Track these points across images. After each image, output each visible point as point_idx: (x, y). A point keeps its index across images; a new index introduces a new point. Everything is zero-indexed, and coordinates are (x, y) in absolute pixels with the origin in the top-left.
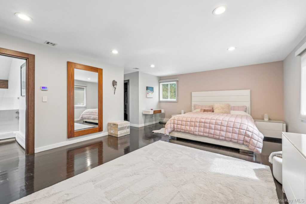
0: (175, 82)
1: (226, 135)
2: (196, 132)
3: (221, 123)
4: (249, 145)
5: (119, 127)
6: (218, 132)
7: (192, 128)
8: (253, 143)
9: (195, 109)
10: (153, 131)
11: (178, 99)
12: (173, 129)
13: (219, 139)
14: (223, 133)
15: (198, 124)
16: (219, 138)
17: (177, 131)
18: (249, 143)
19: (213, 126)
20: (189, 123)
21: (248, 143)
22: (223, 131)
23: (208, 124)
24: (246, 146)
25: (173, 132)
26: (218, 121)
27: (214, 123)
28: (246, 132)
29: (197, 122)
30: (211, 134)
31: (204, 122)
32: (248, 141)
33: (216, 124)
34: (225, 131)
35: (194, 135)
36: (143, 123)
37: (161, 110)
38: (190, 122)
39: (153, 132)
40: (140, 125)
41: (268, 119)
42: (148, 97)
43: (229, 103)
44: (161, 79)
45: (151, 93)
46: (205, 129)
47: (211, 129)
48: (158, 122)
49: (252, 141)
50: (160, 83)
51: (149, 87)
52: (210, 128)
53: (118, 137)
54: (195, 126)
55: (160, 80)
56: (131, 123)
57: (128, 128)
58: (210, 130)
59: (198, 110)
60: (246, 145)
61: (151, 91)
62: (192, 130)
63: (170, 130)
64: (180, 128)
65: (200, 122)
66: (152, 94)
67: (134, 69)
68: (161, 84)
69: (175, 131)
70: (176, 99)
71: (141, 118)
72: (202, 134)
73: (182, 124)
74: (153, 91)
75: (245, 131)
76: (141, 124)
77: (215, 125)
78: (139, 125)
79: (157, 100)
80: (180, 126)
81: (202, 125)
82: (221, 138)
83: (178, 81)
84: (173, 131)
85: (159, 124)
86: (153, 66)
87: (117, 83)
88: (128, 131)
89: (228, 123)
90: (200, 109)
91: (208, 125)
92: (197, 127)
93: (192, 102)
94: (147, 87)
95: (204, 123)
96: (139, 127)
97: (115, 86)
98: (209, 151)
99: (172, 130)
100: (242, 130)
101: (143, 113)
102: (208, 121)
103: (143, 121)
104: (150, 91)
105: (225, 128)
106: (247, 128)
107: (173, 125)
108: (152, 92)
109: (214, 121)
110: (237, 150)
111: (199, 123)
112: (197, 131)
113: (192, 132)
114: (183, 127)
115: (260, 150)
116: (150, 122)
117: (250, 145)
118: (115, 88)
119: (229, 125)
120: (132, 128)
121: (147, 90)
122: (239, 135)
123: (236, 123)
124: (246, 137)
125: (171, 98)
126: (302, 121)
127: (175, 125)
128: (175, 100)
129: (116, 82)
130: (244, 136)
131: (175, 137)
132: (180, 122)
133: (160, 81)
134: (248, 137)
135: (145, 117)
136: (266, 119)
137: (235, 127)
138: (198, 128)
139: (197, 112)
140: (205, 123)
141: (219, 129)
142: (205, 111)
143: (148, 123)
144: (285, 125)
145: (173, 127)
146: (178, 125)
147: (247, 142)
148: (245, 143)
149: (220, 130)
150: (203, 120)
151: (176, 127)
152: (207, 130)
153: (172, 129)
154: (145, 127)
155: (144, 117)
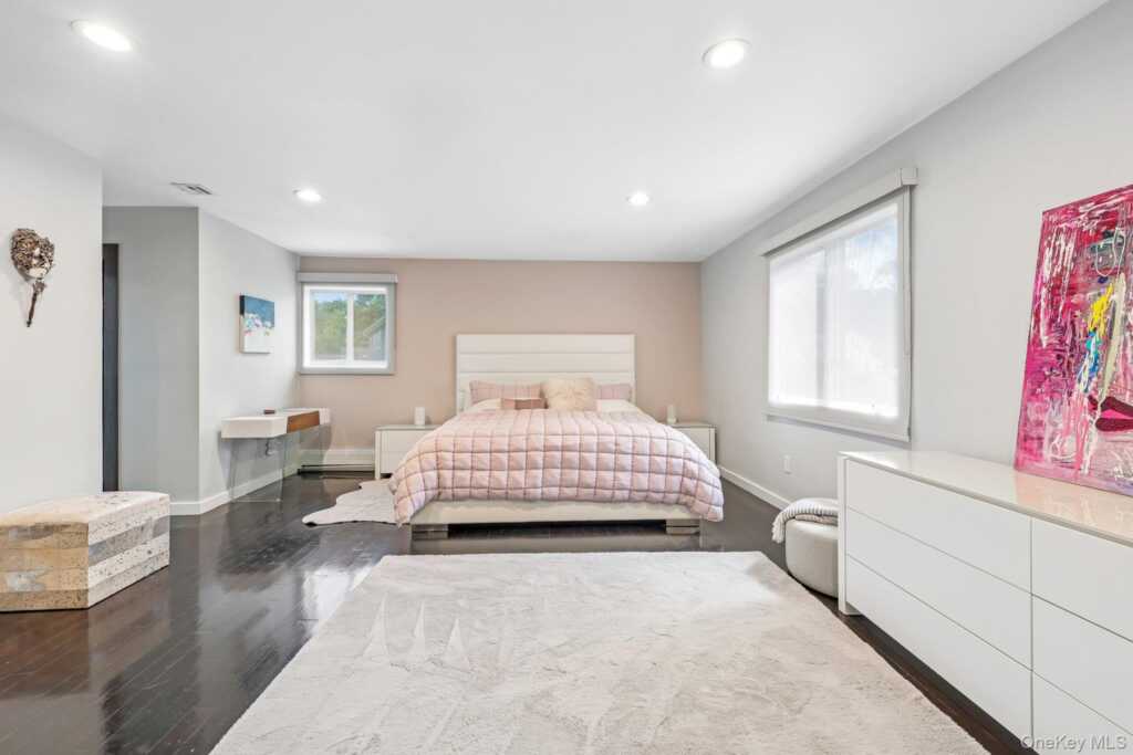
0: (382, 290)
1: (632, 481)
2: (536, 487)
3: (616, 444)
4: (694, 502)
5: (93, 540)
6: (608, 476)
7: (520, 476)
8: (706, 494)
9: (475, 403)
10: (306, 520)
11: (394, 363)
12: (436, 492)
13: (611, 501)
14: (625, 478)
15: (539, 457)
16: (613, 496)
17: (455, 498)
18: (694, 496)
19: (591, 458)
20: (504, 457)
21: (691, 495)
22: (623, 469)
23: (577, 454)
24: (684, 508)
25: (435, 506)
26: (607, 439)
27: (595, 448)
28: (684, 464)
29: (537, 450)
30: (588, 487)
31: (563, 447)
32: (692, 490)
33: (602, 449)
34: (630, 468)
35: (528, 500)
36: (224, 486)
37: (316, 416)
38: (509, 452)
39: (311, 524)
40: (206, 500)
41: (675, 420)
42: (246, 350)
43: (591, 375)
44: (307, 267)
45: (262, 330)
46: (566, 471)
47: (588, 467)
48: (293, 468)
49: (702, 487)
50: (303, 283)
51: (250, 298)
52: (583, 466)
53: (89, 605)
54: (531, 466)
55: (301, 271)
56: (173, 497)
57: (156, 534)
58: (584, 472)
59: (493, 404)
60: (685, 504)
61: (263, 320)
62: (518, 482)
63: (420, 497)
64: (467, 483)
65: (546, 449)
66: (267, 333)
67: (175, 191)
68: (307, 288)
69: (446, 500)
70: (390, 364)
71: (211, 464)
72: (555, 491)
73: (457, 464)
74: (273, 323)
75: (681, 460)
76: (211, 495)
77: (598, 452)
78: (201, 502)
79: (288, 364)
80: (466, 474)
81: (553, 457)
82: (618, 494)
83: (395, 284)
84: (437, 499)
85: (299, 478)
86: (309, 195)
87: (56, 250)
88: (154, 552)
89: (634, 441)
90: (499, 400)
91: (574, 456)
92: (536, 468)
93: (459, 376)
94: (242, 298)
95: (562, 451)
96: (202, 511)
97: (34, 272)
98: (596, 551)
99: (430, 497)
100: (674, 460)
101: (224, 435)
102: (574, 441)
103: (221, 476)
104: (259, 323)
105: (627, 460)
106: (686, 451)
107: (433, 474)
108: (269, 324)
109: (594, 440)
110: (658, 526)
111: (542, 453)
112: (539, 483)
113: (520, 493)
114: (483, 477)
115: (720, 510)
116: (255, 475)
117: (697, 502)
118: (40, 286)
119: (639, 448)
120: (180, 526)
121: (242, 312)
122: (669, 477)
123: (655, 440)
124: (685, 479)
125: (357, 357)
126: (770, 418)
127: (447, 474)
128: (382, 365)
129: (48, 247)
130: (680, 477)
131: (441, 526)
132: (466, 458)
133: (306, 277)
134: (692, 477)
135: (233, 454)
136: (672, 420)
137: (655, 452)
138: (539, 473)
139: (490, 413)
140: (564, 449)
141: (612, 465)
142: (519, 405)
143: (245, 485)
144: (713, 431)
145: (435, 484)
146: (459, 473)
147: (687, 493)
148: (684, 499)
149: (615, 470)
150: (557, 441)
151: (449, 483)
152: (574, 475)
153: (430, 493)
154: (231, 504)
155: (227, 454)
